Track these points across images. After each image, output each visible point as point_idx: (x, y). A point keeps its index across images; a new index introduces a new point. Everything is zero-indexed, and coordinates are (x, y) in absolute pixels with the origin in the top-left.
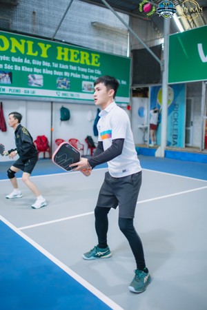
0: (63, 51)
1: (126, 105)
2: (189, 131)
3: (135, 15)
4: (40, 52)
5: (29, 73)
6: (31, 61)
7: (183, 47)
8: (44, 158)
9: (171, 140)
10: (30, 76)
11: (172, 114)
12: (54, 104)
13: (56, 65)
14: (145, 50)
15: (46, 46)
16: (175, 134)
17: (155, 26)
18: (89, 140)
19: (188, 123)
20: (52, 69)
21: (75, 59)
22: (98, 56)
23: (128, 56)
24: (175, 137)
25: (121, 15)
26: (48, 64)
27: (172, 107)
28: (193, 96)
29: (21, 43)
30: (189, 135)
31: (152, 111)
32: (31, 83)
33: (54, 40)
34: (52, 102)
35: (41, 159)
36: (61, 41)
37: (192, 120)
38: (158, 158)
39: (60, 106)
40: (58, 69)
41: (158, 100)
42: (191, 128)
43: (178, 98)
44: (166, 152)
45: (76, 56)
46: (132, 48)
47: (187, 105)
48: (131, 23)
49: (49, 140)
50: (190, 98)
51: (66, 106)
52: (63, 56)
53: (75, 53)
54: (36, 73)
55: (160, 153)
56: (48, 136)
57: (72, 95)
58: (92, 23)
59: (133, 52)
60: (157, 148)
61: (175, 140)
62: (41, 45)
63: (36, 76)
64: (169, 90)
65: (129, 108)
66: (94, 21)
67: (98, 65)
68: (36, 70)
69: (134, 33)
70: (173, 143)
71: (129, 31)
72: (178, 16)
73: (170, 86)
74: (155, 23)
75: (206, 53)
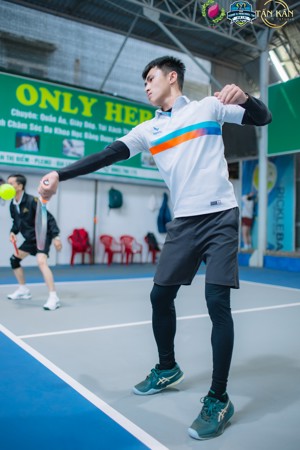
0: (114, 108)
3: (220, 62)
4: (81, 108)
5: (64, 137)
6: (68, 121)
7: (288, 101)
8: (83, 264)
9: (274, 242)
10: (65, 142)
11: (275, 202)
12: (99, 184)
13: (103, 128)
15: (89, 101)
16: (280, 231)
17: (249, 78)
18: (150, 238)
20: (97, 132)
21: (132, 120)
24: (280, 236)
26: (92, 126)
27: (275, 193)
29: (54, 95)
31: (245, 198)
32: (67, 152)
33: (102, 92)
34: (96, 181)
35: (78, 265)
36: (112, 95)
38: (254, 268)
39: (108, 187)
40: (107, 134)
41: (254, 183)
44: (265, 259)
45: (133, 116)
48: (215, 73)
49: (91, 236)
51: (117, 187)
52: (114, 116)
53: (132, 112)
54: (74, 138)
55: (256, 260)
56: (89, 229)
57: (126, 171)
60: (253, 252)
61: (280, 242)
62: (83, 99)
63: (74, 142)
64: (269, 167)
68: (74, 133)
70: (276, 246)
71: (211, 82)
72: (281, 61)
73: (271, 159)
74: (248, 74)
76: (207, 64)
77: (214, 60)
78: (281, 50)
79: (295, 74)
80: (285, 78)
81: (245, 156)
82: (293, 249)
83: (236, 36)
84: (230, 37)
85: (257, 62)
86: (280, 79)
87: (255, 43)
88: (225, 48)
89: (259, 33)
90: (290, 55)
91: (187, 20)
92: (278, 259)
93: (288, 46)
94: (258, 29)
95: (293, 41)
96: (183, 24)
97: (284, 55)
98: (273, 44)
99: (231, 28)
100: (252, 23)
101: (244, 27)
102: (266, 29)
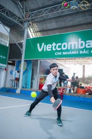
1: (4, 68)
2: (33, 82)
3: (13, 29)
7: (31, 44)
9: (24, 86)
14: (15, 44)
17: (21, 36)
19: (32, 79)
23: (8, 46)
24: (26, 84)
27: (25, 71)
30: (33, 84)
37: (34, 77)
38: (17, 93)
41: (20, 68)
42: (33, 81)
43: (29, 67)
44: (21, 91)
46: (10, 43)
47: (32, 70)
48: (11, 32)
50: (34, 68)
55: (18, 91)
59: (10, 44)
60: (17, 89)
61: (26, 86)
64: (24, 63)
65: (6, 69)
69: (11, 36)
70: (25, 87)
71: (9, 35)
72: (31, 32)
73: (25, 61)
74: (21, 34)
75: (40, 48)
76: (8, 29)
77: (11, 28)
78: (31, 29)
79: (34, 37)
80: (32, 37)
81: (17, 59)
82: (30, 88)
83: (18, 22)
84: (16, 22)
85: (24, 31)
86: (30, 37)
87: (24, 25)
88: (15, 25)
89: (25, 23)
90: (34, 31)
91: (3, 14)
92: (25, 91)
93: (33, 28)
94: (25, 22)
95: (35, 27)
96: (2, 15)
97: (32, 31)
98: (29, 27)
99: (17, 19)
100: (23, 19)
101: (21, 20)
102: (27, 22)
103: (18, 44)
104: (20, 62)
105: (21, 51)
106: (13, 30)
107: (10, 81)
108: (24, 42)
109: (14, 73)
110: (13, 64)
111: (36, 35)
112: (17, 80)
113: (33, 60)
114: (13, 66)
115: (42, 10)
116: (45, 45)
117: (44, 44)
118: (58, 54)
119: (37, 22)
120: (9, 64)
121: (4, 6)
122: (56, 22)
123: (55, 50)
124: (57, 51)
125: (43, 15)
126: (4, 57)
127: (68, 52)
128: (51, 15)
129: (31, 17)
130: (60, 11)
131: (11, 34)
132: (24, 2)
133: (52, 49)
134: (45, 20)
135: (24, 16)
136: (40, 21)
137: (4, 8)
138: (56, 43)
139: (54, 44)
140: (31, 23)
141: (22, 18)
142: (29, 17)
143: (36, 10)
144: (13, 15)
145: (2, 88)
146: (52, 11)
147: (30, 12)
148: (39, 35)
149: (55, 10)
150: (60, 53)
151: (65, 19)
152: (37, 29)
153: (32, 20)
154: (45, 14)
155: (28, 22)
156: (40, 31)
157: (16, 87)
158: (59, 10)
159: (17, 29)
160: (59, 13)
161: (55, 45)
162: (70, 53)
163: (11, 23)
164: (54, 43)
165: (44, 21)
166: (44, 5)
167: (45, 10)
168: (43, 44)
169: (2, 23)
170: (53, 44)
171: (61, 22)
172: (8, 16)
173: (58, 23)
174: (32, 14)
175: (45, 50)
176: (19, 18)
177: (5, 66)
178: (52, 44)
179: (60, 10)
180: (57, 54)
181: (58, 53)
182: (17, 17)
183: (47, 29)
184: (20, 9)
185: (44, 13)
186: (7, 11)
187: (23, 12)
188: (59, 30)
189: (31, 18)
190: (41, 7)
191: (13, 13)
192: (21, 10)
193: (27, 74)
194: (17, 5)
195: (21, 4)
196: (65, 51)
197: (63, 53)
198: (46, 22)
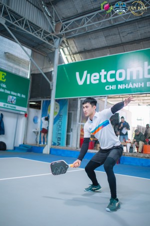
1: (24, 113)
2: (70, 135)
3: (36, 50)
7: (66, 74)
9: (56, 142)
11: (57, 122)
14: (41, 74)
16: (59, 137)
17: (50, 60)
19: (69, 129)
22: (5, 74)
23: (28, 77)
24: (59, 139)
25: (26, 48)
27: (58, 118)
28: (73, 111)
30: (70, 138)
31: (43, 118)
37: (72, 127)
38: (45, 154)
41: (48, 112)
42: (71, 134)
43: (63, 111)
44: (51, 150)
46: (32, 73)
47: (68, 116)
48: (33, 55)
50: (71, 112)
55: (46, 150)
58: (5, 53)
59: (32, 75)
60: (45, 146)
61: (59, 142)
64: (55, 104)
65: (26, 115)
66: (6, 52)
67: (4, 81)
69: (34, 62)
70: (57, 144)
71: (30, 60)
72: (65, 55)
73: (56, 101)
74: (49, 59)
75: (81, 79)
76: (29, 51)
77: (34, 49)
78: (65, 49)
79: (70, 61)
80: (66, 63)
81: (44, 98)
82: (65, 145)
83: (44, 39)
84: (41, 39)
85: (54, 53)
86: (64, 63)
87: (53, 44)
88: (39, 44)
89: (56, 40)
90: (69, 53)
91: (20, 27)
92: (57, 150)
93: (68, 48)
94: (55, 38)
95: (71, 46)
96: (19, 29)
97: (67, 52)
98: (62, 46)
99: (42, 35)
100: (52, 34)
101: (48, 35)
102: (59, 38)
103: (45, 73)
104: (48, 103)
105: (49, 84)
106: (36, 52)
107: (34, 133)
108: (54, 70)
109: (39, 121)
110: (37, 107)
111: (73, 59)
112: (45, 131)
113: (70, 99)
114: (38, 110)
115: (82, 18)
116: (89, 75)
117: (88, 73)
118: (110, 89)
119: (74, 37)
120: (31, 106)
121: (21, 14)
122: (105, 37)
123: (105, 81)
124: (108, 83)
125: (84, 26)
126: (23, 96)
127: (127, 85)
128: (96, 25)
129: (65, 30)
130: (111, 18)
131: (33, 59)
132: (53, 7)
133: (100, 80)
134: (88, 33)
135: (54, 29)
136: (79, 36)
137: (22, 17)
138: (107, 71)
139: (103, 73)
140: (64, 39)
141: (50, 32)
142: (62, 29)
143: (72, 19)
144: (36, 28)
145: (20, 145)
146: (98, 18)
147: (63, 22)
148: (78, 58)
149: (104, 16)
150: (114, 87)
151: (120, 30)
152: (75, 50)
153: (67, 34)
154: (88, 23)
155: (61, 38)
156: (80, 52)
157: (42, 143)
158: (110, 16)
159: (43, 50)
160: (110, 21)
161: (105, 73)
162: (130, 86)
163: (33, 41)
164: (103, 71)
165: (86, 35)
166: (86, 10)
167: (88, 17)
168: (85, 72)
169: (20, 42)
170: (101, 71)
171: (113, 36)
172: (28, 29)
173: (109, 38)
174: (66, 24)
175: (88, 83)
176: (45, 32)
177: (25, 109)
178: (99, 72)
179: (112, 16)
180: (108, 88)
181: (110, 86)
182: (41, 31)
183: (90, 48)
184: (47, 17)
185: (86, 23)
186: (26, 22)
187: (52, 23)
188: (111, 49)
189: (64, 32)
190: (80, 14)
191: (36, 26)
192: (49, 20)
193: (60, 123)
194: (42, 11)
195: (49, 10)
196: (121, 83)
197: (119, 86)
198: (90, 36)
